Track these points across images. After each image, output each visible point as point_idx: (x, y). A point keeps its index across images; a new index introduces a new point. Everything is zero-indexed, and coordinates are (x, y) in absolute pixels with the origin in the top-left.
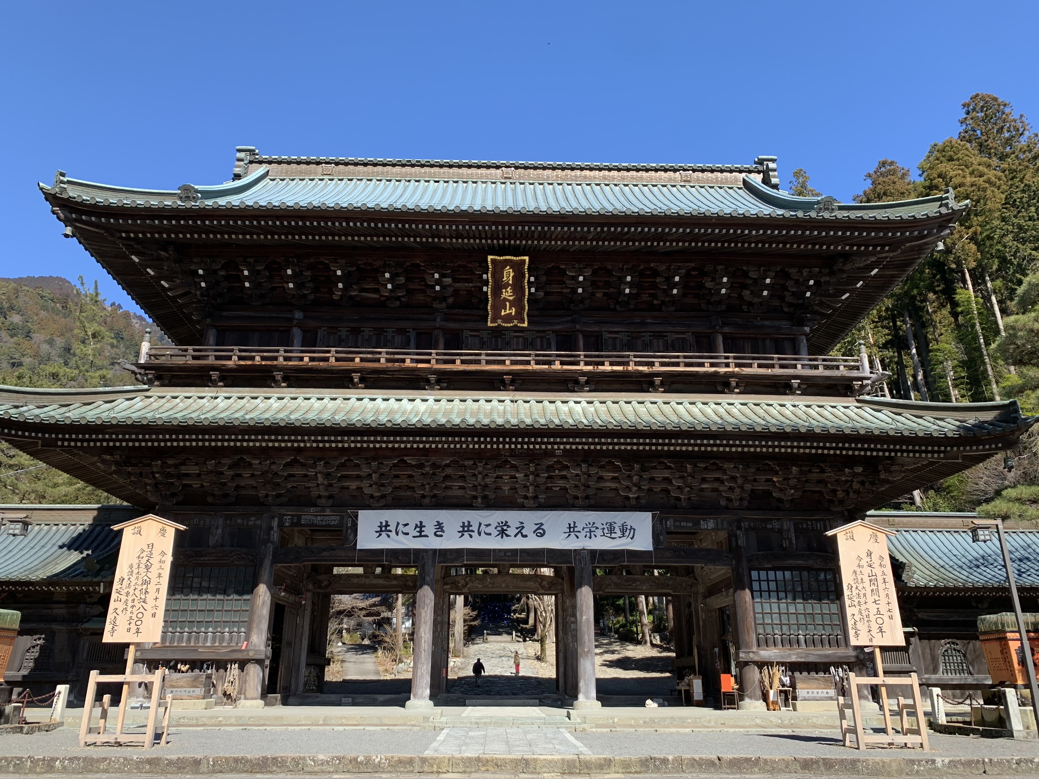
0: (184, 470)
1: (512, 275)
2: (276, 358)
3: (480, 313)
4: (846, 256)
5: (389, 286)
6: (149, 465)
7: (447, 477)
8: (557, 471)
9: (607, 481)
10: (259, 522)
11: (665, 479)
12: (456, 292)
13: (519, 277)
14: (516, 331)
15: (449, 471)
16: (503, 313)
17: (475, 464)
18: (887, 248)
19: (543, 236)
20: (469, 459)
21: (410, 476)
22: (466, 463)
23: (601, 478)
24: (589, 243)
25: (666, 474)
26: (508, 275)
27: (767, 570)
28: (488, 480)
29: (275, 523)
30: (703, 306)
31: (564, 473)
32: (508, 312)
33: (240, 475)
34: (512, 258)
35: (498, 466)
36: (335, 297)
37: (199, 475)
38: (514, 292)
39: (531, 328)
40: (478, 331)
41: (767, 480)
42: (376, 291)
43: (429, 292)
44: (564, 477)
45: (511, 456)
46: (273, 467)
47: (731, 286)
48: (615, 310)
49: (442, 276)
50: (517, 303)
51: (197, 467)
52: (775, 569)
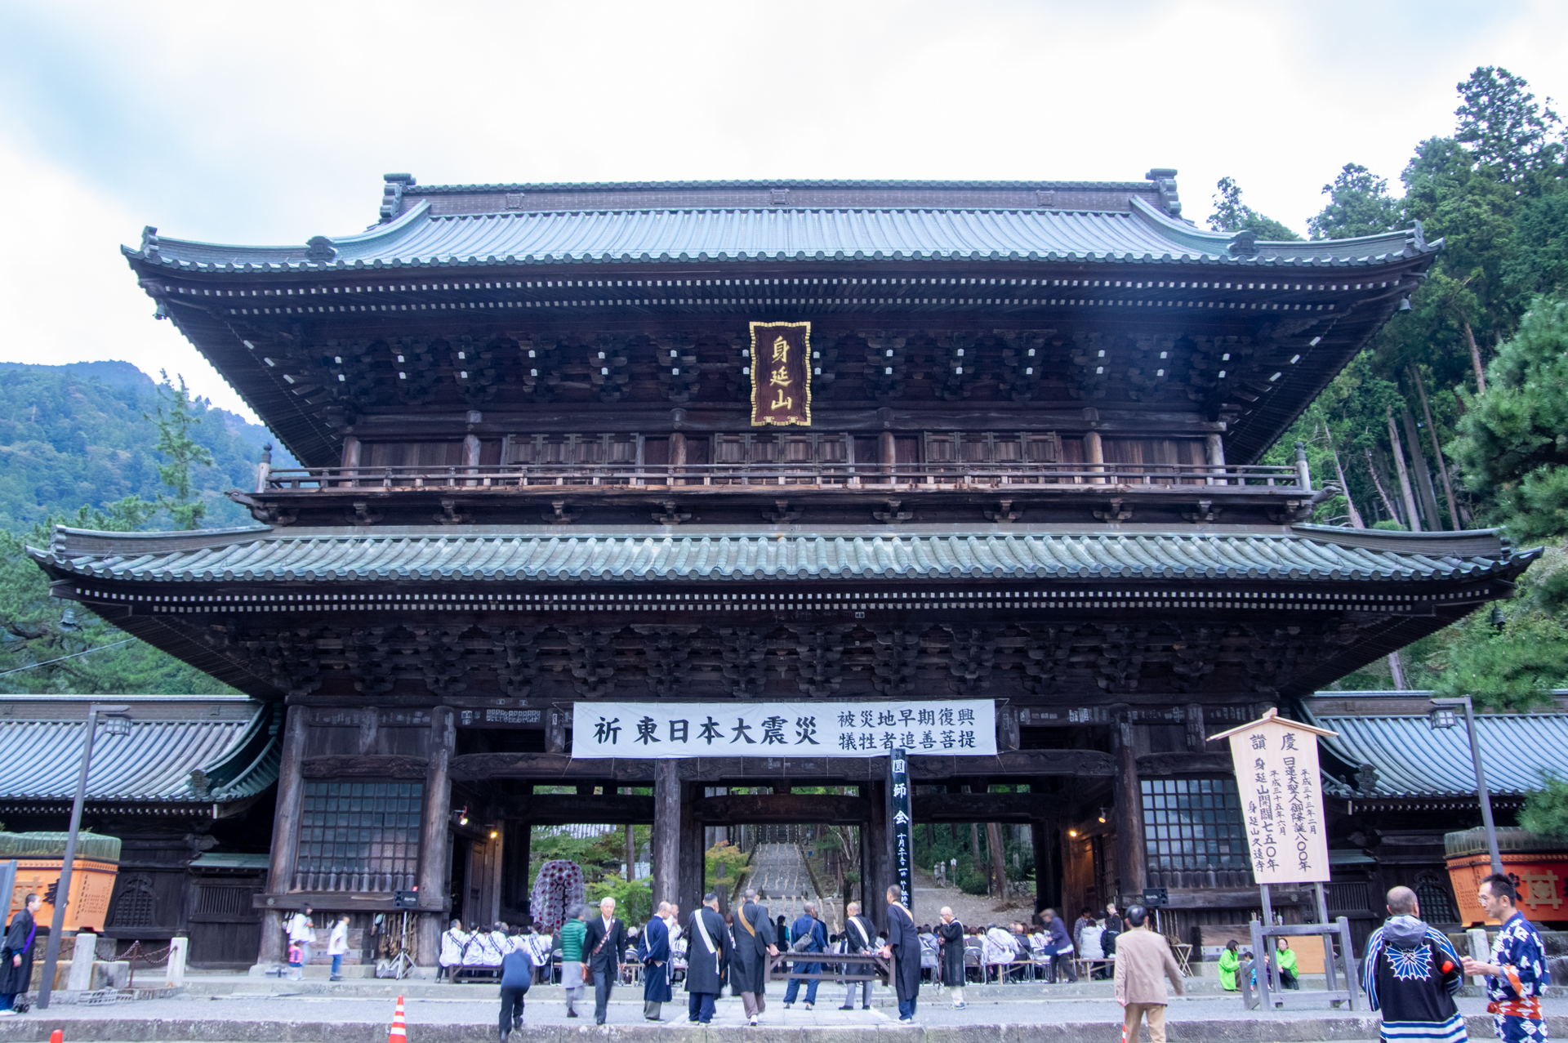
0: (322, 644)
1: (786, 348)
2: (445, 480)
3: (740, 406)
4: (1274, 318)
5: (605, 371)
6: (274, 638)
7: (695, 653)
8: (858, 643)
9: (933, 655)
10: (427, 719)
11: (1018, 651)
12: (703, 375)
13: (796, 352)
14: (793, 433)
15: (697, 644)
16: (774, 406)
17: (734, 633)
18: (1332, 307)
19: (831, 291)
20: (727, 626)
21: (640, 653)
22: (723, 632)
23: (923, 652)
24: (899, 301)
25: (1019, 642)
26: (781, 349)
27: (1164, 778)
28: (755, 657)
29: (449, 720)
30: (1073, 393)
31: (869, 645)
32: (781, 404)
33: (399, 652)
34: (786, 324)
35: (769, 637)
36: (526, 389)
37: (342, 652)
38: (790, 375)
39: (817, 427)
40: (736, 432)
41: (1166, 649)
42: (586, 378)
43: (663, 376)
44: (868, 652)
45: (789, 621)
46: (446, 640)
47: (1110, 363)
48: (942, 399)
49: (682, 353)
50: (795, 390)
51: (339, 641)
52: (1175, 777)
